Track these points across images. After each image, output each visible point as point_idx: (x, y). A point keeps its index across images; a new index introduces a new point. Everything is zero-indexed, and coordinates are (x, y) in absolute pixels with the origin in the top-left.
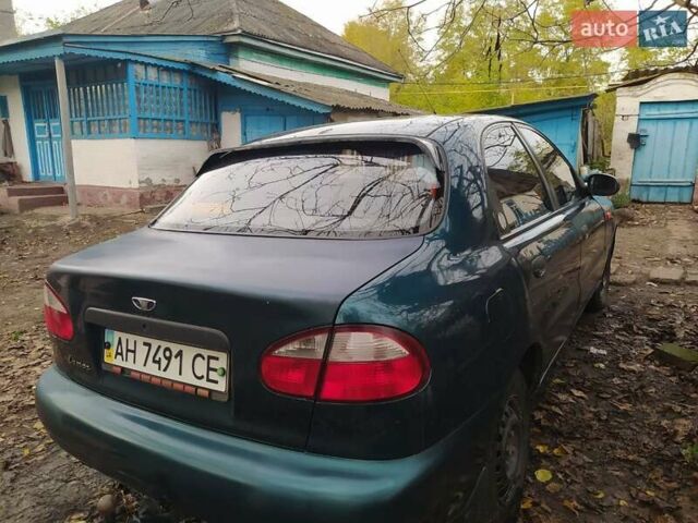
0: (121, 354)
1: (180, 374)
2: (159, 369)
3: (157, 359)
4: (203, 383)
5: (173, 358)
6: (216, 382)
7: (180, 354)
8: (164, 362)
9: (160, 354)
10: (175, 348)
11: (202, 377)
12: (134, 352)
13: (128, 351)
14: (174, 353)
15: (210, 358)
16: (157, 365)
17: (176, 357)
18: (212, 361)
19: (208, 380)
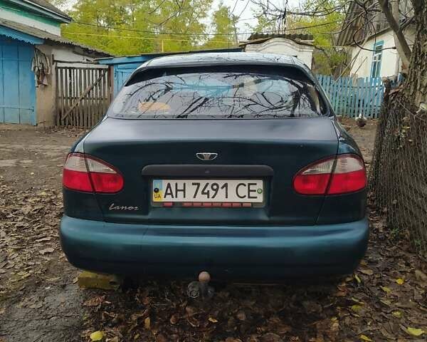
0: (171, 194)
1: (227, 197)
2: (208, 197)
3: (206, 191)
4: (246, 200)
5: (220, 189)
6: (256, 197)
7: (226, 185)
8: (212, 193)
9: (209, 188)
10: (221, 183)
11: (245, 196)
12: (184, 190)
13: (177, 190)
14: (220, 186)
15: (249, 184)
16: (206, 196)
17: (222, 188)
18: (251, 186)
19: (249, 197)
